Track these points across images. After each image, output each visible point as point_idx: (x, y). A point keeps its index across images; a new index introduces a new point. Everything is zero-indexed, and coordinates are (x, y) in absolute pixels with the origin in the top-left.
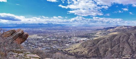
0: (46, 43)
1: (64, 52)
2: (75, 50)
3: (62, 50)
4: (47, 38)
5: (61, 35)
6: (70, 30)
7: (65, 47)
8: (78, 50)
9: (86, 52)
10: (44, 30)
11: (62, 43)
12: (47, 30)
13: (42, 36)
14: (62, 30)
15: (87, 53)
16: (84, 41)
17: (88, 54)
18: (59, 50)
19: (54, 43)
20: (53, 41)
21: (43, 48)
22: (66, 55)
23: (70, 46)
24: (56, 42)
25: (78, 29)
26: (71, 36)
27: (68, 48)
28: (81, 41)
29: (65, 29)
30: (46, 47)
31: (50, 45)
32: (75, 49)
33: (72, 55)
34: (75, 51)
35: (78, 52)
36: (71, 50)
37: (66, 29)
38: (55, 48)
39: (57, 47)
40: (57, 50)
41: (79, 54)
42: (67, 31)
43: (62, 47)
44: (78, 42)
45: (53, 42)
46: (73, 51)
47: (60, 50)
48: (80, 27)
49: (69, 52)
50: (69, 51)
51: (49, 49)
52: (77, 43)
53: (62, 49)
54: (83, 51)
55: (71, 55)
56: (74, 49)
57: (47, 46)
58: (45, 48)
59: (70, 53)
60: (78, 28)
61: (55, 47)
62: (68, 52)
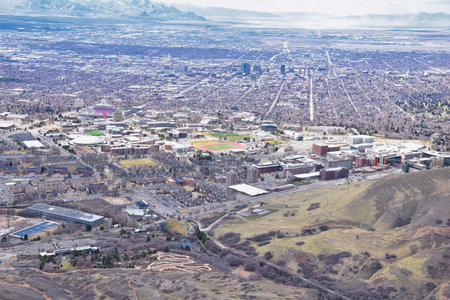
0: (57, 177)
1: (216, 250)
2: (308, 240)
3: (200, 236)
4: (68, 129)
5: (192, 104)
6: (271, 64)
7: (230, 205)
8: (337, 241)
9: (415, 266)
10: (36, 55)
11: (207, 172)
12: (70, 57)
13: (23, 109)
14: (201, 63)
15: (419, 276)
16: (393, 161)
17: (431, 287)
18: (178, 236)
19: (136, 175)
20: (123, 153)
21: (36, 222)
22: (240, 272)
23: (274, 200)
24: (147, 161)
25: (344, 53)
26: (278, 117)
27: (255, 216)
28: (366, 162)
29: (224, 53)
30: (64, 212)
31: (102, 188)
32: (308, 232)
33: (287, 275)
34: (311, 246)
35: (336, 258)
36: (281, 236)
37: (235, 55)
38: (140, 212)
39: (160, 209)
40: (164, 228)
41: (342, 274)
42: (246, 67)
43: (207, 210)
44: (343, 174)
45: (127, 164)
46: (291, 243)
47: (185, 230)
48: (367, 36)
49: (262, 250)
50: (262, 239)
51: (89, 227)
52: (330, 176)
53: (206, 222)
54: (379, 254)
55: (279, 275)
56: (306, 224)
57: (70, 196)
58: (51, 217)
59: (269, 256)
60: (343, 46)
61: (142, 206)
62: (252, 252)
